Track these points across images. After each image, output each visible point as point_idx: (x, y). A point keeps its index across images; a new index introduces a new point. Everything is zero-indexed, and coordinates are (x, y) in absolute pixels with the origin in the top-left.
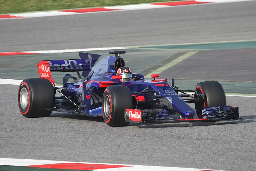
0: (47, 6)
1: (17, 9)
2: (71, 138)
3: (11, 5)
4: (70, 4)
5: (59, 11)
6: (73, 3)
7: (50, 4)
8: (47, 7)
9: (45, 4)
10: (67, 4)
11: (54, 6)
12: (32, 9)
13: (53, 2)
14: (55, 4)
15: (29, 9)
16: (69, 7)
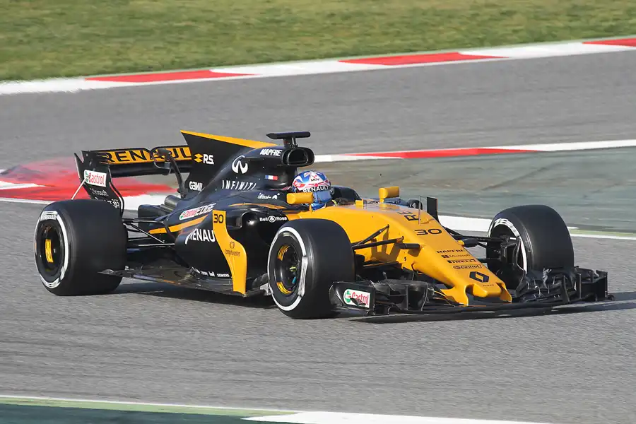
0: (556, 31)
1: (478, 38)
2: (620, 368)
3: (463, 28)
4: (614, 24)
5: (585, 43)
6: (621, 22)
7: (561, 24)
8: (554, 33)
9: (549, 25)
10: (606, 24)
11: (571, 28)
12: (515, 37)
13: (571, 21)
14: (573, 24)
15: (509, 38)
16: (611, 31)
